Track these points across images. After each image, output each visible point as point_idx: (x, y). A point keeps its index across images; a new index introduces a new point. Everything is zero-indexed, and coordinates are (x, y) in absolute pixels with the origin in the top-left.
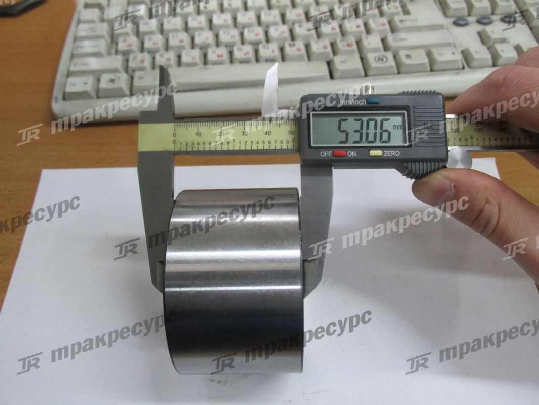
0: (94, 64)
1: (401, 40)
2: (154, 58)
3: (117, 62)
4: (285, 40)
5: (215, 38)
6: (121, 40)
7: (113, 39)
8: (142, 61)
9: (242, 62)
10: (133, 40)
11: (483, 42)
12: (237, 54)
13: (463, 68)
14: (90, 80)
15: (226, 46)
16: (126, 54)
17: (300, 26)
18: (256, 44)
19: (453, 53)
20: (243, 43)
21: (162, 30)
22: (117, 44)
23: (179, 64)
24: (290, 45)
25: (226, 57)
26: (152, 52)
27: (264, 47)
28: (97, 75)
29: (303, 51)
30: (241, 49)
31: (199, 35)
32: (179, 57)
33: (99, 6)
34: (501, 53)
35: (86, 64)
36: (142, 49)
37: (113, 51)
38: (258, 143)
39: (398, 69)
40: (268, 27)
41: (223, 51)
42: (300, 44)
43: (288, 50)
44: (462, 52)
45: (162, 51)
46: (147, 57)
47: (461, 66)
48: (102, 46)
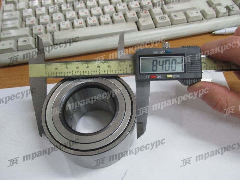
0: (13, 33)
1: (171, 8)
2: (46, 28)
3: (26, 31)
4: (113, 12)
5: (77, 14)
6: (27, 19)
7: (23, 19)
8: (40, 30)
9: (92, 25)
10: (33, 19)
11: (210, 6)
12: (90, 22)
13: (203, 19)
14: (13, 42)
15: (83, 18)
16: (31, 26)
17: (120, 5)
18: (98, 16)
19: (197, 13)
20: (91, 16)
21: (48, 12)
22: (25, 21)
23: (60, 29)
24: (116, 15)
25: (83, 24)
26: (45, 24)
27: (103, 17)
28: (16, 39)
29: (123, 17)
30: (91, 19)
31: (68, 13)
32: (59, 25)
33: (14, 3)
34: (220, 11)
35: (10, 33)
36: (39, 23)
37: (24, 25)
39: (171, 23)
40: (103, 6)
41: (82, 21)
42: (121, 14)
43: (115, 18)
44: (201, 11)
45: (50, 23)
46: (42, 27)
47: (202, 19)
48: (17, 23)
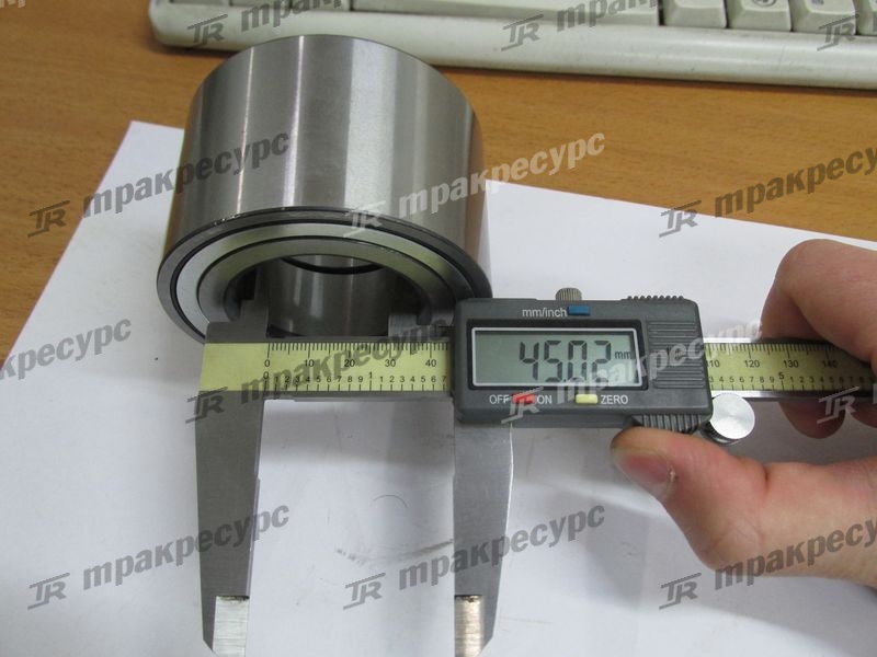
38: (413, 379)
39: (792, 22)
